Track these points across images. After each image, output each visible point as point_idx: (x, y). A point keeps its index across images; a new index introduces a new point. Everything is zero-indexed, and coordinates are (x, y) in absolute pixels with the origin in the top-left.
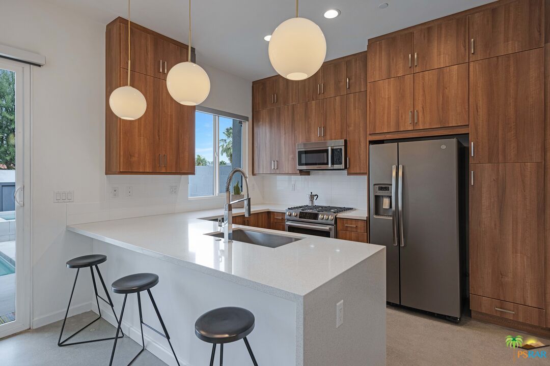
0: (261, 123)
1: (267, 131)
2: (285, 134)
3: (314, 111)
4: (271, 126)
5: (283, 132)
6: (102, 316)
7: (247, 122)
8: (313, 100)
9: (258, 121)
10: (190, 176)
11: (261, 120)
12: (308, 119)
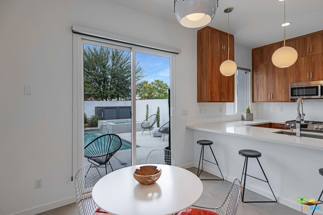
0: (259, 72)
1: (264, 77)
2: (279, 78)
3: (303, 64)
4: (267, 74)
5: (277, 77)
6: (203, 170)
7: (250, 72)
8: (303, 56)
9: (257, 71)
10: (227, 103)
11: (260, 71)
12: (298, 68)
